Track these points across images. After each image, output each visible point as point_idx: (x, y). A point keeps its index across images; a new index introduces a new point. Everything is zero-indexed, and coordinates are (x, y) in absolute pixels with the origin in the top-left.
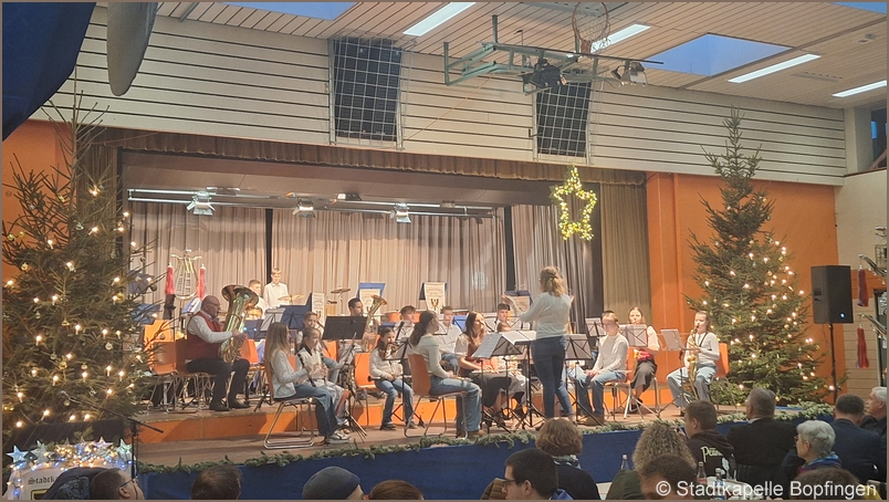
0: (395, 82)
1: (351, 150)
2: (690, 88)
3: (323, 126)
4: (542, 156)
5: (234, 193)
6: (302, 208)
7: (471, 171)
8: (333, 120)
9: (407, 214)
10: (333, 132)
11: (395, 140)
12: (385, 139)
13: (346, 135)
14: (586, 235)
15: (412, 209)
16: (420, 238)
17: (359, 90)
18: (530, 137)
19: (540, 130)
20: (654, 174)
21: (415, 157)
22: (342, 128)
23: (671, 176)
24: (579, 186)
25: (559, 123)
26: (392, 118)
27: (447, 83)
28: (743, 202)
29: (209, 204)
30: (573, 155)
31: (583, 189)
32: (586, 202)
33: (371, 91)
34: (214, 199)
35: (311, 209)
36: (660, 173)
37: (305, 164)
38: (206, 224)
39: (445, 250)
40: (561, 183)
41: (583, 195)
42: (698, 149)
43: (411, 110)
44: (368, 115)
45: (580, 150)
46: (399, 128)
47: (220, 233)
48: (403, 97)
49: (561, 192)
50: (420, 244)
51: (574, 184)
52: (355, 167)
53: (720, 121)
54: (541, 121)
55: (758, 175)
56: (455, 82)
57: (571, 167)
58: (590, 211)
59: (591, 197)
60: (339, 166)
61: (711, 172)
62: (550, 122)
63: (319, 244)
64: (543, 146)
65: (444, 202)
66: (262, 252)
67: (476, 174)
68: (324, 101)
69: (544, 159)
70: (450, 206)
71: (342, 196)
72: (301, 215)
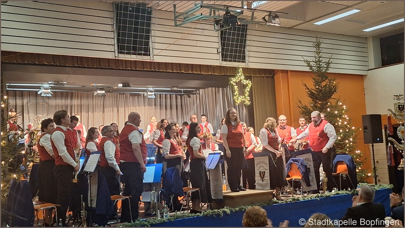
0: (149, 25)
2: (295, 28)
5: (63, 84)
6: (99, 92)
8: (116, 45)
10: (117, 52)
11: (149, 55)
12: (144, 55)
13: (124, 53)
14: (247, 102)
15: (156, 91)
16: (160, 105)
18: (218, 53)
19: (223, 49)
20: (278, 71)
21: (159, 64)
22: (121, 50)
23: (286, 72)
24: (243, 77)
25: (232, 45)
26: (147, 44)
27: (176, 26)
29: (49, 91)
30: (239, 62)
32: (247, 85)
33: (136, 30)
34: (52, 88)
35: (104, 92)
36: (282, 70)
37: (102, 68)
38: (47, 101)
40: (234, 76)
41: (245, 82)
45: (243, 59)
48: (153, 33)
49: (234, 80)
51: (240, 76)
52: (128, 70)
53: (311, 44)
54: (223, 45)
55: (330, 71)
56: (180, 25)
57: (239, 68)
59: (249, 83)
60: (120, 69)
61: (307, 69)
62: (228, 45)
64: (224, 58)
65: (173, 87)
67: (190, 72)
68: (111, 35)
69: (225, 64)
70: (176, 89)
71: (120, 85)
72: (98, 95)
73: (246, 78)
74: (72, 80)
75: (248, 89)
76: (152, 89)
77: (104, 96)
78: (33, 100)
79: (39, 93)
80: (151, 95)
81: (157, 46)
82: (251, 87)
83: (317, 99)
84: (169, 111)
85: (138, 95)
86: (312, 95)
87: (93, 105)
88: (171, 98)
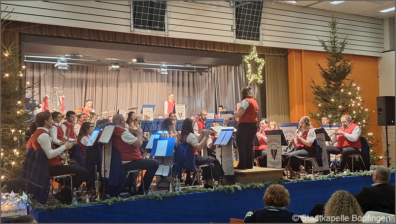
1: (141, 35)
3: (127, 22)
4: (238, 40)
5: (79, 58)
6: (113, 66)
7: (202, 48)
8: (132, 19)
9: (166, 70)
10: (132, 26)
11: (164, 31)
12: (159, 30)
13: (139, 28)
14: (260, 80)
15: (169, 67)
16: (173, 82)
18: (232, 30)
19: (237, 27)
20: (292, 50)
21: (174, 39)
22: (137, 24)
23: (300, 51)
24: (256, 56)
25: (247, 23)
26: (163, 19)
28: (338, 64)
29: (66, 64)
30: (254, 40)
31: (258, 57)
32: (260, 64)
34: (68, 61)
35: (118, 67)
36: (295, 49)
37: (117, 42)
38: (63, 74)
40: (248, 54)
41: (258, 60)
42: (315, 38)
43: (172, 15)
44: (151, 17)
45: (257, 37)
46: (166, 24)
47: (72, 79)
48: (168, 8)
49: (248, 58)
50: (173, 85)
51: (254, 55)
52: (143, 45)
53: (326, 24)
54: (238, 22)
55: (345, 52)
59: (262, 61)
60: (135, 44)
61: (322, 49)
62: (242, 22)
64: (239, 35)
65: (186, 64)
67: (204, 49)
68: (128, 9)
70: (188, 66)
71: (135, 60)
72: (113, 70)
73: (260, 56)
74: (87, 54)
75: (261, 68)
76: (164, 65)
77: (118, 70)
78: (49, 73)
79: (55, 66)
80: (164, 72)
81: (172, 21)
82: (264, 65)
83: (330, 79)
84: (181, 88)
85: (152, 71)
86: (326, 75)
87: (107, 80)
88: (183, 75)
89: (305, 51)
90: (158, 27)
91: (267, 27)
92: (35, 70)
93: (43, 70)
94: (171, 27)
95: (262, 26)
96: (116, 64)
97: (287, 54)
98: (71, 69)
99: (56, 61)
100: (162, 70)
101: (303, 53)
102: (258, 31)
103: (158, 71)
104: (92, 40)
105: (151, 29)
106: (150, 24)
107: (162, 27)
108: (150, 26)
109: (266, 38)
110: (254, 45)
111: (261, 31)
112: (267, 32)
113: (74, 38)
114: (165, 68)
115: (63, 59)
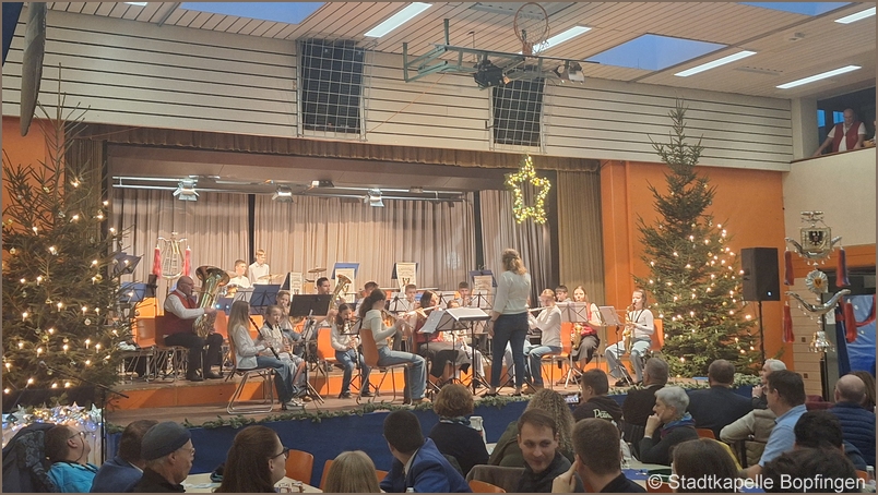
0: (358, 79)
1: (319, 142)
2: (640, 81)
3: (291, 120)
4: (497, 145)
5: (214, 180)
6: (280, 194)
7: (432, 160)
8: (300, 114)
9: (380, 198)
10: (300, 126)
11: (359, 132)
12: (349, 131)
13: (312, 128)
14: (539, 219)
15: (385, 194)
16: (395, 221)
17: (324, 87)
18: (487, 128)
19: (496, 122)
20: (607, 162)
21: (379, 147)
22: (308, 122)
23: (623, 163)
24: (533, 173)
25: (513, 115)
26: (355, 112)
27: (407, 81)
28: (686, 188)
29: (193, 190)
30: (527, 144)
31: (537, 176)
32: (541, 188)
33: (335, 88)
34: (198, 186)
35: (289, 194)
36: (613, 161)
37: (276, 154)
38: (192, 208)
39: (419, 232)
40: (516, 171)
41: (538, 182)
42: (645, 138)
43: (373, 105)
44: (333, 110)
45: (534, 139)
46: (362, 121)
47: (206, 217)
48: (366, 92)
49: (515, 179)
50: (395, 227)
51: (528, 171)
52: (324, 157)
53: (666, 111)
54: (497, 114)
55: (701, 162)
56: (413, 79)
57: (525, 156)
58: (543, 196)
59: (546, 184)
60: (308, 156)
61: (658, 159)
62: (505, 114)
63: (299, 226)
64: (499, 137)
65: (412, 188)
66: (245, 234)
67: (437, 162)
68: (292, 97)
69: (499, 148)
70: (418, 191)
71: (316, 183)
72: (279, 200)
73: (540, 174)
74: (230, 175)
76: (378, 190)
77: (289, 200)
78: (166, 206)
79: (175, 194)
80: (376, 201)
81: (372, 116)
82: (551, 191)
85: (357, 200)
87: (276, 216)
88: (423, 208)
89: (631, 162)
90: (347, 127)
91: (553, 121)
92: (139, 200)
93: (154, 201)
94: (370, 126)
95: (543, 120)
96: (285, 189)
97: (599, 169)
98: (205, 199)
99: (175, 185)
100: (372, 198)
101: (628, 166)
102: (537, 128)
103: (366, 201)
104: (231, 151)
105: (333, 130)
106: (332, 121)
107: (354, 126)
108: (334, 124)
109: (551, 140)
110: (528, 153)
111: (543, 129)
112: (552, 131)
113: (198, 149)
114: (378, 196)
115: (189, 181)
